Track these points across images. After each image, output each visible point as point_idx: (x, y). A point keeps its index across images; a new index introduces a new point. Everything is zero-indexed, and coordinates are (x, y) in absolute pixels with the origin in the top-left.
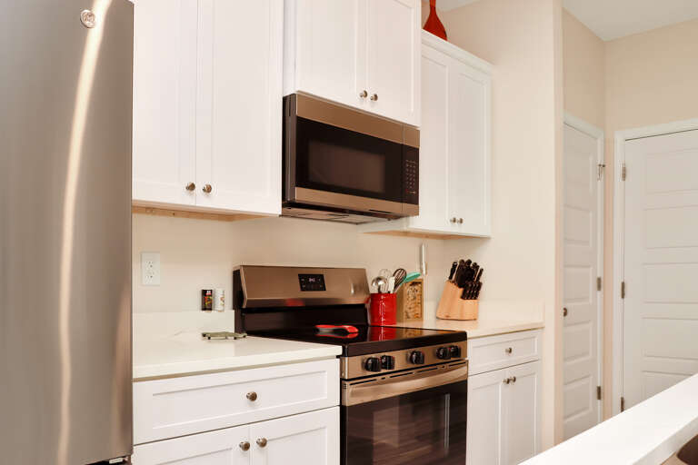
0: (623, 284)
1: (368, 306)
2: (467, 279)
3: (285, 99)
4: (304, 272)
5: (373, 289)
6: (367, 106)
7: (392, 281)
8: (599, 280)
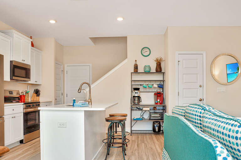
0: (67, 94)
1: (19, 97)
2: (37, 92)
3: (10, 61)
4: (10, 91)
5: (21, 94)
6: (23, 62)
7: (25, 93)
8: (62, 93)
